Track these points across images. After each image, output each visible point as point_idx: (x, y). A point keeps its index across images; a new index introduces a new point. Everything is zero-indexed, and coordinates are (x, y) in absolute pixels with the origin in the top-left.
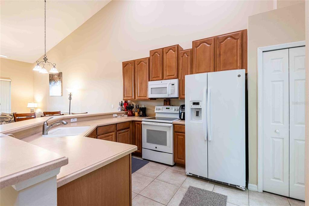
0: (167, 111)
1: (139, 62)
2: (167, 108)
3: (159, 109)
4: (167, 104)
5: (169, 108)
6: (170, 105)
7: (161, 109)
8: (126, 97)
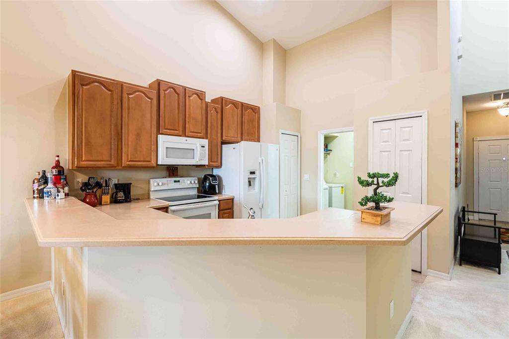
0: (177, 185)
1: (134, 91)
2: (175, 181)
3: (163, 184)
4: (173, 174)
5: (179, 181)
6: (177, 176)
7: (165, 184)
8: (85, 161)
